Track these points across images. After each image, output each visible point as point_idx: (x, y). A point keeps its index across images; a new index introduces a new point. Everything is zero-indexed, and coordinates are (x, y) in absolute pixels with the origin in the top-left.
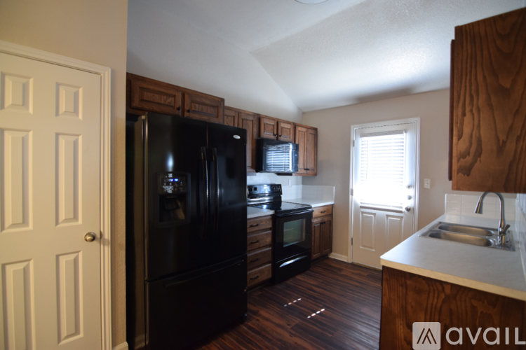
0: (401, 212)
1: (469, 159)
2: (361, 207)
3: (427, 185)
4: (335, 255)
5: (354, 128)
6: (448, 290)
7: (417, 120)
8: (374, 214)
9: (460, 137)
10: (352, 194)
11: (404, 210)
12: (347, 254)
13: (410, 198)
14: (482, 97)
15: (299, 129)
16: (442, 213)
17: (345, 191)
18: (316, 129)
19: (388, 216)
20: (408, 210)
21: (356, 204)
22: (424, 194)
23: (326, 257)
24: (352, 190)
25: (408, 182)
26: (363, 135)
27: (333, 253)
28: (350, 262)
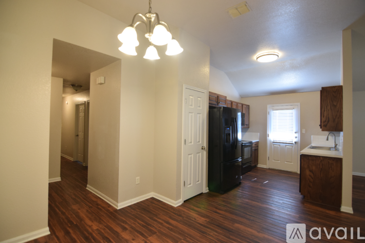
0: (292, 144)
1: (326, 123)
2: (273, 142)
3: (304, 131)
4: (259, 166)
5: (268, 106)
6: (321, 158)
7: (299, 104)
8: (280, 145)
9: (323, 117)
10: (268, 136)
11: (293, 143)
12: (266, 164)
13: (296, 137)
14: (329, 107)
15: (244, 106)
16: (311, 143)
17: (265, 135)
18: (249, 106)
19: (286, 146)
20: (296, 143)
21: (270, 141)
22: (302, 136)
23: (255, 166)
24: (268, 135)
25: (295, 131)
26: (273, 110)
27: (259, 165)
28: (268, 167)
